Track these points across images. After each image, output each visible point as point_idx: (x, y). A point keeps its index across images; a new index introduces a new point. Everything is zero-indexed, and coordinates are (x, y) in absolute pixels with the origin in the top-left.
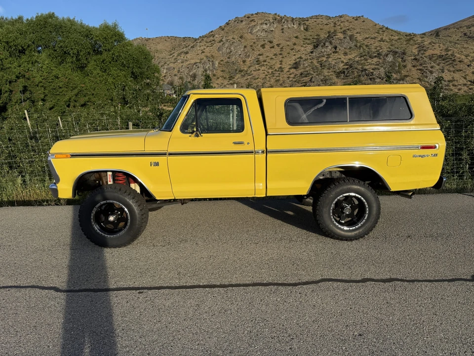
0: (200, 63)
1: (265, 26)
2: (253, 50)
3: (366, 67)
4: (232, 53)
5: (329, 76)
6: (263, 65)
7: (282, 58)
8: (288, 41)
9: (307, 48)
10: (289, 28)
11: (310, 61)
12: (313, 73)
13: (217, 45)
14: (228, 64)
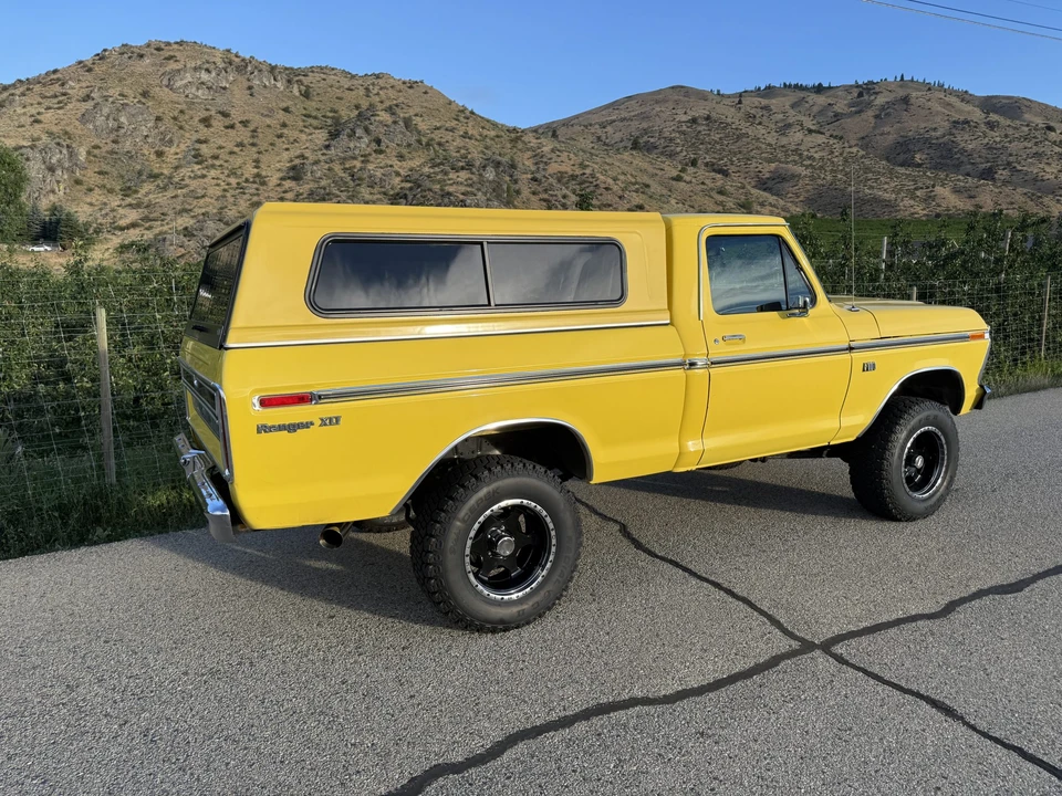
0: (32, 147)
1: (204, 76)
2: (181, 128)
3: (451, 189)
4: (123, 131)
6: (213, 166)
7: (259, 153)
8: (268, 116)
9: (314, 136)
10: (265, 86)
11: (327, 166)
12: (337, 192)
13: (76, 108)
14: (115, 156)
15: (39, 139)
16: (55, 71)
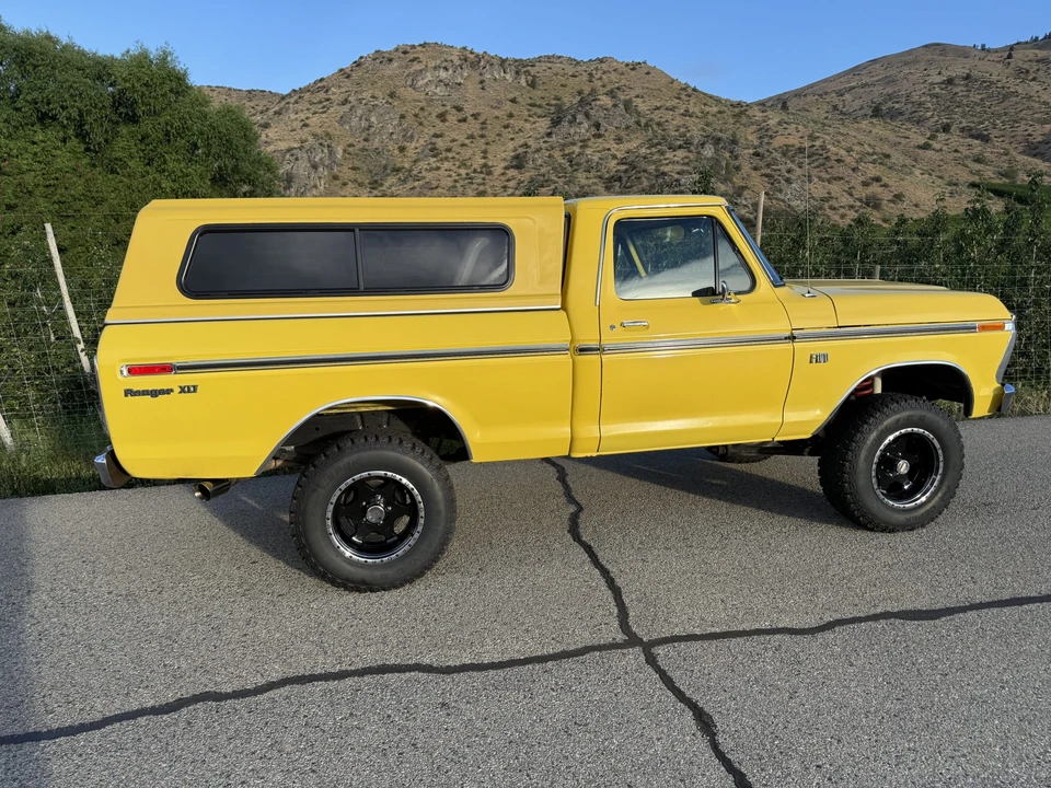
0: (301, 148)
1: (443, 74)
2: (421, 124)
3: (666, 169)
4: (372, 130)
5: (589, 186)
6: (446, 159)
7: (487, 144)
8: (496, 107)
9: (537, 124)
10: (495, 79)
11: (547, 154)
13: (336, 111)
14: (365, 153)
15: (306, 141)
16: (322, 80)
